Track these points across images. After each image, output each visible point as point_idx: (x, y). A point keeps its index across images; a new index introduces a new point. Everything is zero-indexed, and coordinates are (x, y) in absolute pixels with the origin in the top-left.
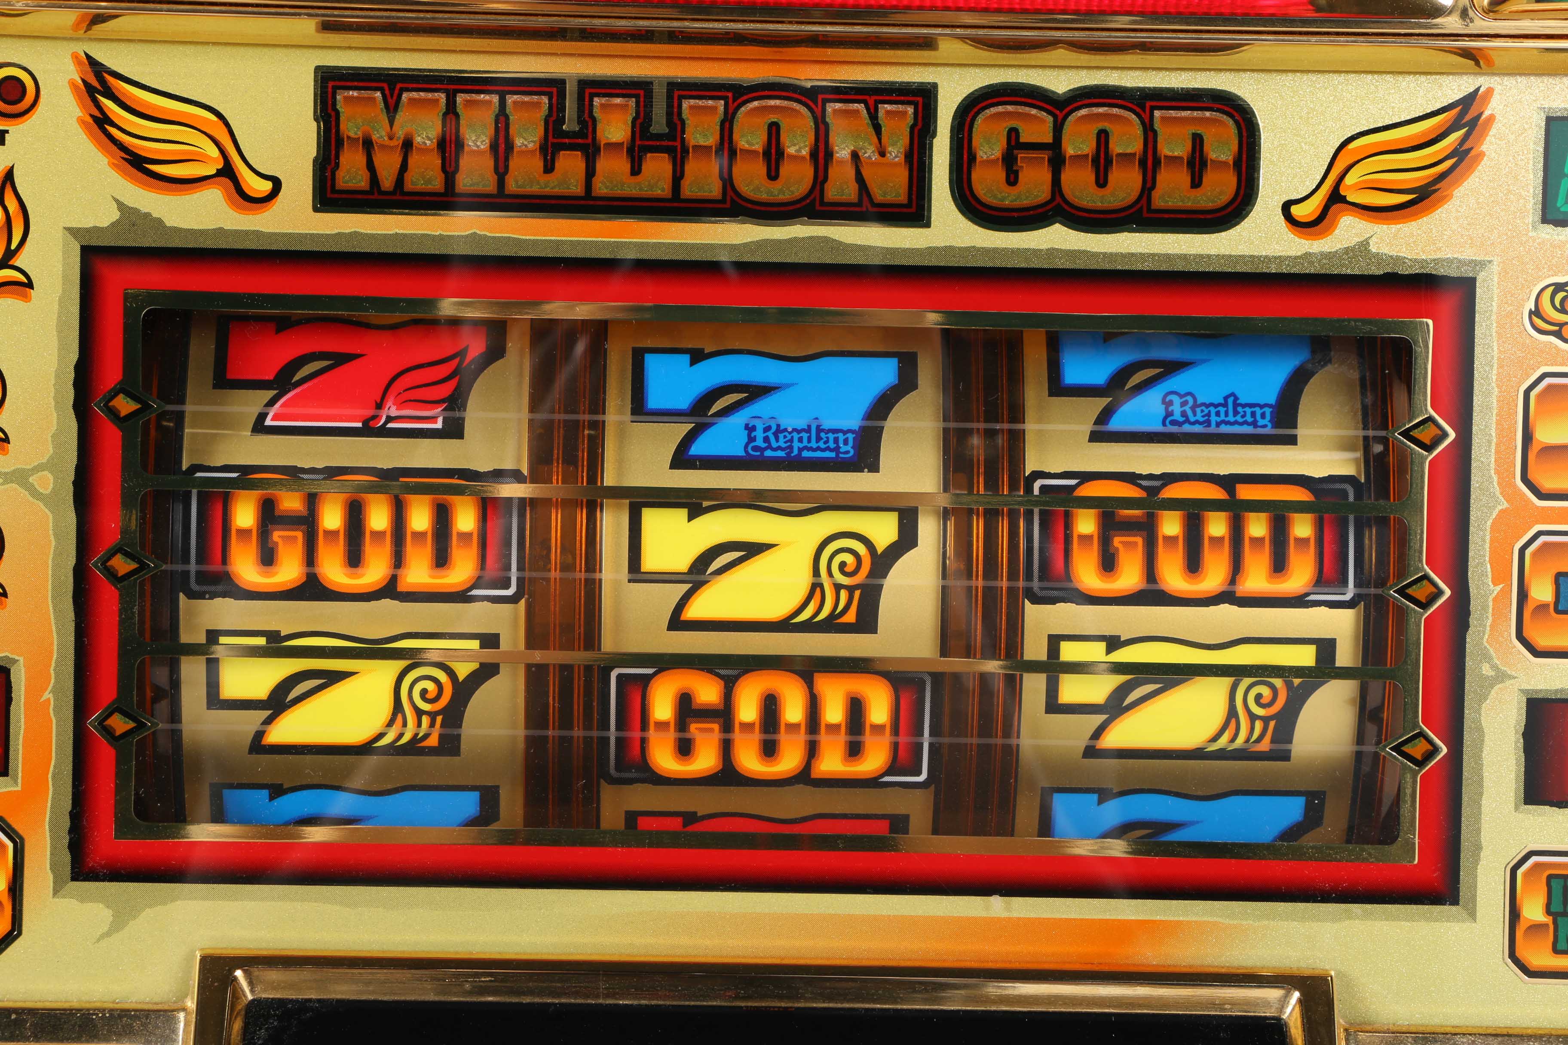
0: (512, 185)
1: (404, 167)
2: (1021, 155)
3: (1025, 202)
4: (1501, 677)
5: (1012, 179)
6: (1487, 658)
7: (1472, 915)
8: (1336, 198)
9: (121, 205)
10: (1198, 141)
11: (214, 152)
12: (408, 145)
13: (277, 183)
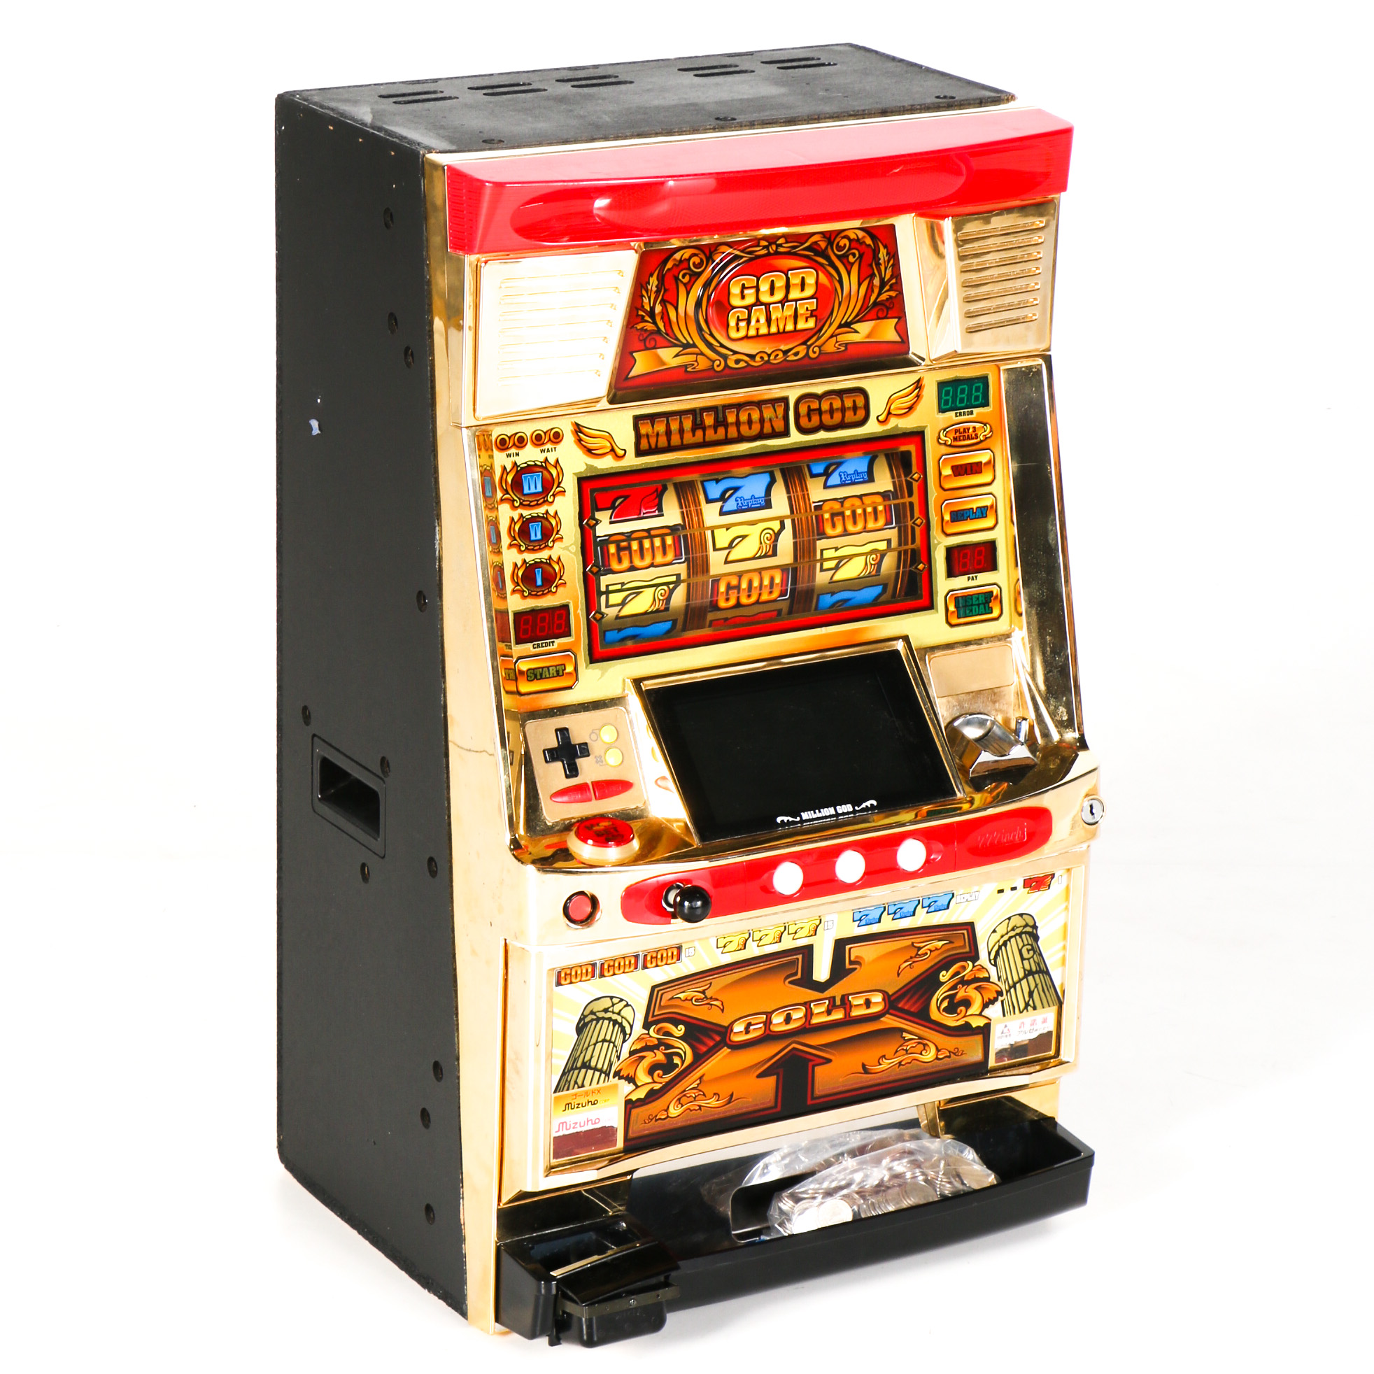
0: (685, 442)
1: (657, 441)
2: (812, 413)
3: (814, 426)
4: (939, 543)
5: (810, 420)
6: (936, 538)
7: (937, 611)
8: (889, 413)
9: (586, 464)
10: (854, 402)
11: (609, 445)
12: (658, 434)
13: (625, 451)
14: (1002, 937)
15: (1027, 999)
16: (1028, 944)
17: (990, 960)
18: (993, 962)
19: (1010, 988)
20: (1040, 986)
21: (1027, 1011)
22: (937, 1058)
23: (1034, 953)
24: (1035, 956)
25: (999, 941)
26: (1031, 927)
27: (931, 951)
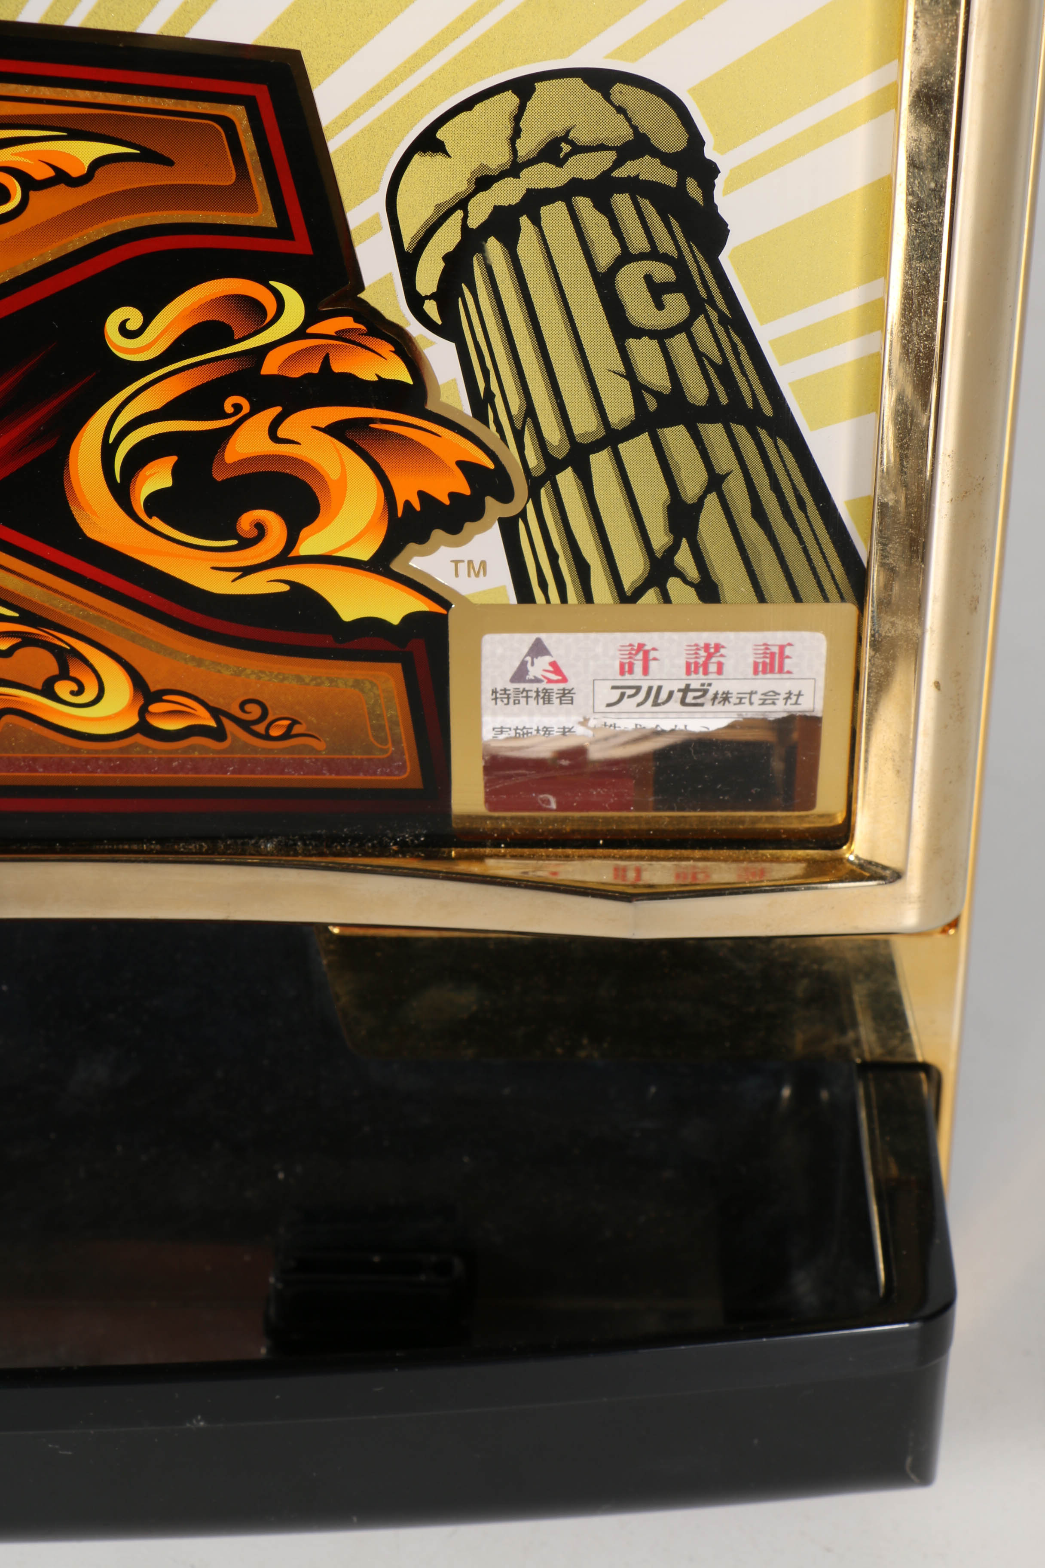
14: (483, 182)
15: (660, 539)
16: (654, 255)
17: (415, 301)
18: (431, 308)
19: (553, 466)
20: (735, 487)
21: (666, 598)
22: (141, 730)
23: (697, 307)
24: (700, 326)
25: (462, 204)
26: (667, 159)
27: (27, 182)
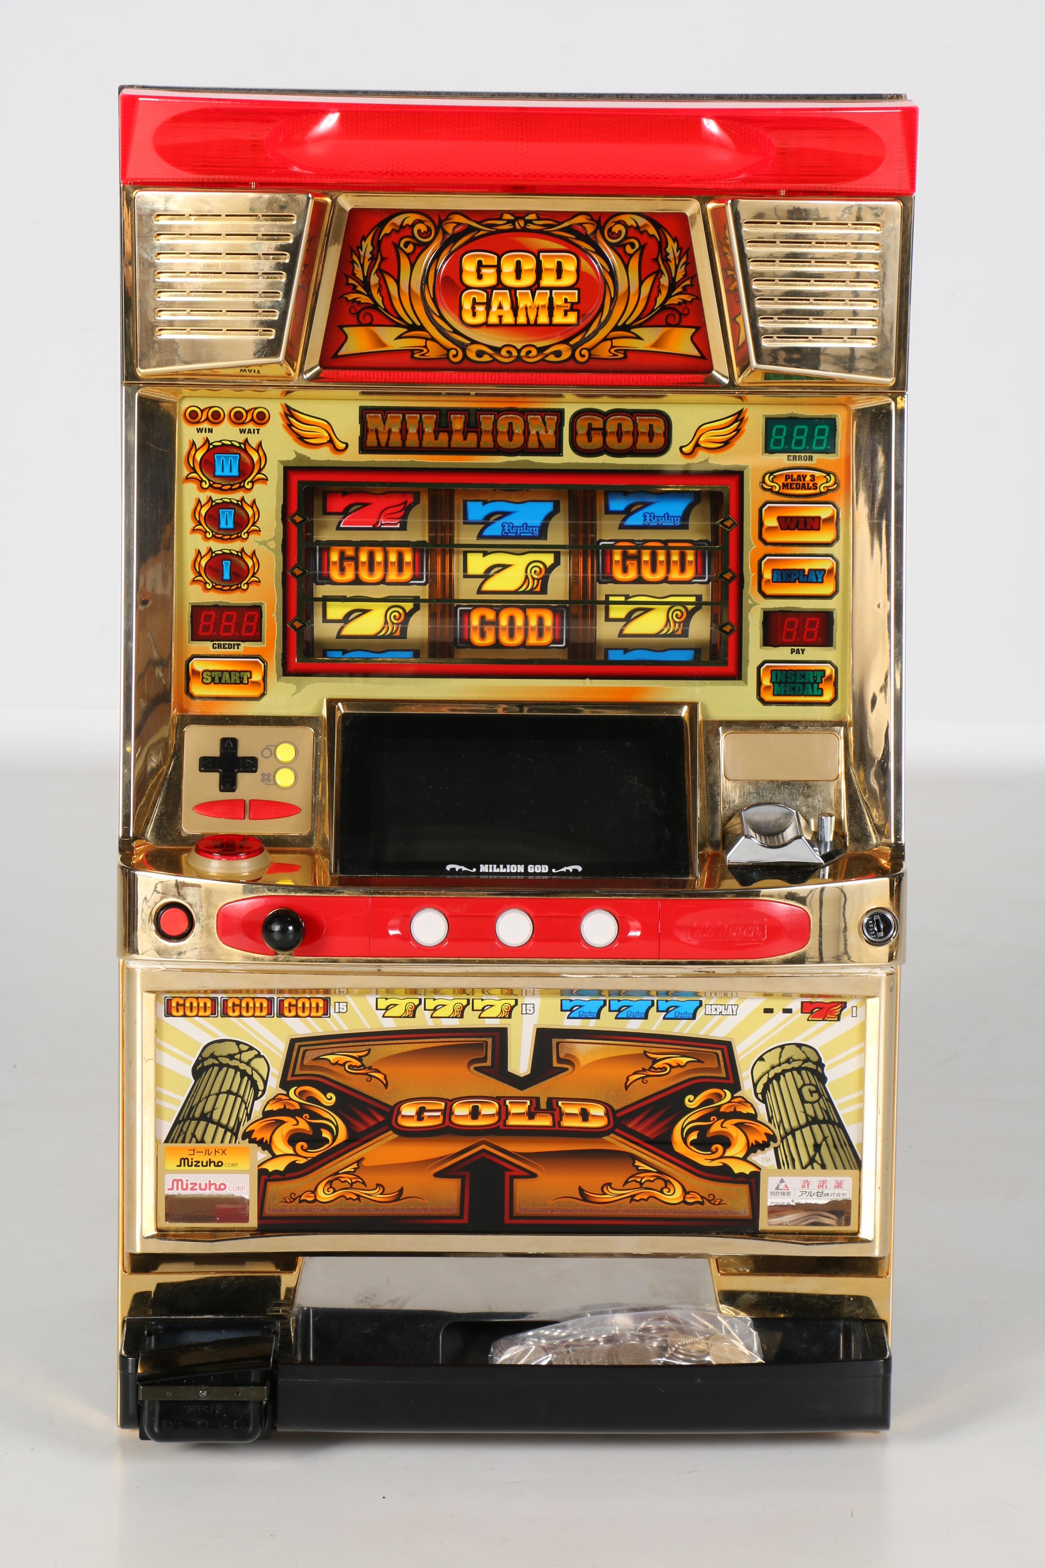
0: (424, 444)
1: (389, 439)
2: (592, 432)
3: (594, 448)
4: (755, 604)
5: (590, 440)
6: (750, 598)
7: (746, 683)
8: (697, 445)
9: (296, 453)
10: (651, 426)
11: (326, 435)
12: (390, 431)
13: (347, 445)
14: (773, 1068)
15: (812, 1153)
16: (811, 1084)
17: (756, 1094)
18: (760, 1096)
19: (787, 1134)
20: (829, 1140)
21: (813, 1168)
22: (684, 1202)
23: (820, 1096)
24: (821, 1101)
25: (768, 1072)
26: (814, 1063)
27: (671, 1067)
